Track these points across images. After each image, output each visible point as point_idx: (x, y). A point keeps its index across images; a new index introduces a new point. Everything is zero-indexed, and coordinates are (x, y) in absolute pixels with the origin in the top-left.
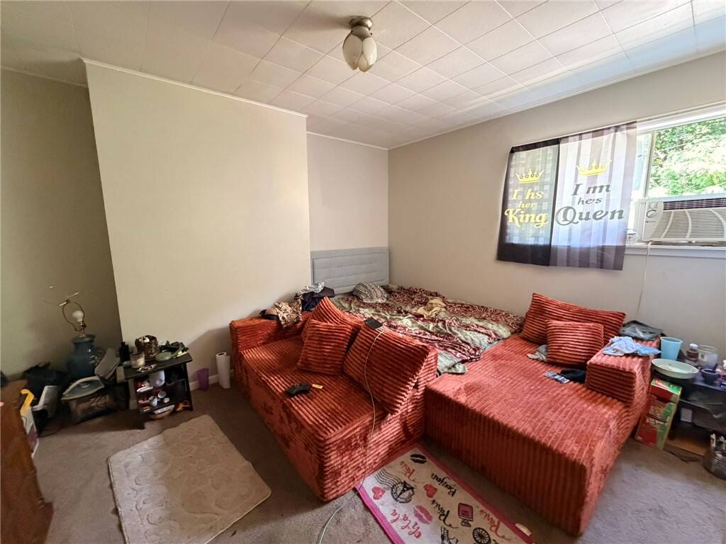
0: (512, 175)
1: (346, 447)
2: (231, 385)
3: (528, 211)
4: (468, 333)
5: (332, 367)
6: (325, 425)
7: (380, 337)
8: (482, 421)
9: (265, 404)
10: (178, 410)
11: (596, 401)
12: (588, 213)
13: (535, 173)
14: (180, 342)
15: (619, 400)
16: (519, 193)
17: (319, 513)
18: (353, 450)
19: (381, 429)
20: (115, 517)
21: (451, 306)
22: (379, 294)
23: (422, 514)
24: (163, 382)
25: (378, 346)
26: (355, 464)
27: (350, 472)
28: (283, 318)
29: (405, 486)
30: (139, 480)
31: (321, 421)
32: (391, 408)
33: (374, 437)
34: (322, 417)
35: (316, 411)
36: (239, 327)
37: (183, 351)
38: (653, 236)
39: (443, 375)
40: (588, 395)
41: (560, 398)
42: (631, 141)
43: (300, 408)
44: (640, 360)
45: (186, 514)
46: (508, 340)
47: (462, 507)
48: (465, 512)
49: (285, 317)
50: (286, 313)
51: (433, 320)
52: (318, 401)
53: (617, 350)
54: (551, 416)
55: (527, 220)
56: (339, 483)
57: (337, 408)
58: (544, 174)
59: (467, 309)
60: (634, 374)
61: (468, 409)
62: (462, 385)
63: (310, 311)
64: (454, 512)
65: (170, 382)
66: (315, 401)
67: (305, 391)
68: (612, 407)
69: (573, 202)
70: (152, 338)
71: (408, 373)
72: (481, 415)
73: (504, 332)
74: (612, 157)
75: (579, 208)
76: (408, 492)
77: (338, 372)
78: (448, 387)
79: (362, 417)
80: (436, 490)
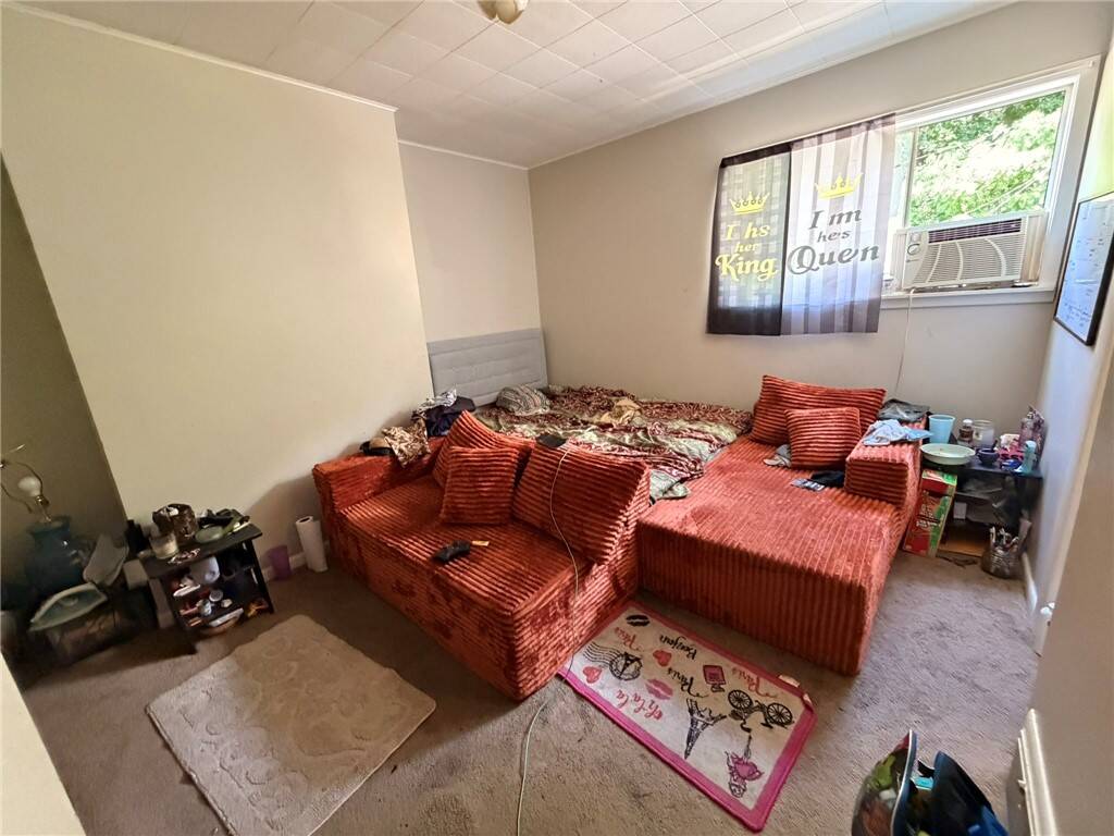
0: (724, 202)
1: (543, 620)
2: (329, 566)
3: (749, 256)
4: (681, 441)
5: (496, 513)
6: (508, 594)
7: (566, 458)
8: (724, 555)
9: (398, 582)
10: (249, 615)
11: (860, 508)
12: (832, 254)
13: (758, 198)
14: (230, 508)
15: (888, 502)
16: (737, 229)
17: (515, 716)
18: (551, 622)
19: (584, 589)
20: (187, 787)
21: (646, 408)
22: (538, 401)
23: (659, 689)
24: (218, 575)
25: (566, 472)
26: (555, 642)
27: (550, 653)
28: (401, 451)
29: (627, 659)
30: (212, 728)
31: (500, 590)
32: (599, 556)
33: (578, 601)
34: (500, 585)
35: (488, 578)
36: (331, 473)
37: (241, 523)
38: (916, 281)
39: (657, 502)
40: (850, 501)
41: (818, 510)
42: (888, 144)
43: (462, 578)
44: (911, 447)
45: (310, 759)
46: (734, 445)
47: (709, 670)
48: (714, 676)
49: (404, 449)
50: (403, 443)
51: (627, 430)
52: (488, 563)
53: (882, 438)
54: (810, 534)
55: (747, 271)
56: (537, 671)
57: (520, 569)
58: (770, 198)
59: (670, 409)
60: (906, 466)
61: (703, 542)
62: (688, 512)
63: (440, 436)
64: (699, 677)
65: (229, 573)
66: (483, 563)
67: (464, 552)
68: (882, 512)
69: (811, 239)
70: (183, 508)
71: (618, 503)
72: (721, 547)
73: (728, 434)
74: (863, 170)
75: (820, 248)
76: (633, 665)
77: (508, 519)
78: (668, 517)
79: (559, 576)
80: (670, 655)
